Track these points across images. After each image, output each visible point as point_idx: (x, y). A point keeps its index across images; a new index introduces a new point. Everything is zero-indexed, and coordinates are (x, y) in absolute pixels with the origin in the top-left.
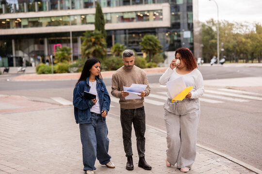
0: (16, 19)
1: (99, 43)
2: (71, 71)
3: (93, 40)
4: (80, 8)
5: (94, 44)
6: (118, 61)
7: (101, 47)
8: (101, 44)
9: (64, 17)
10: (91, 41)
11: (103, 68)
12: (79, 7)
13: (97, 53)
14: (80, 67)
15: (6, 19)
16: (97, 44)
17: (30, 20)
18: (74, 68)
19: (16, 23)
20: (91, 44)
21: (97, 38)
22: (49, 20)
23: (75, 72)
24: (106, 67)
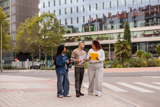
0: (77, 37)
1: (126, 48)
2: (106, 67)
3: (122, 46)
4: (117, 29)
5: (122, 48)
6: (139, 60)
7: (127, 51)
8: (127, 49)
9: (106, 35)
10: (120, 47)
11: (128, 65)
12: (115, 28)
13: (124, 55)
14: (113, 64)
15: (72, 37)
16: (124, 49)
17: (86, 37)
18: (108, 65)
19: (78, 39)
20: (120, 48)
21: (124, 45)
22: (97, 37)
23: (109, 68)
24: (130, 65)
